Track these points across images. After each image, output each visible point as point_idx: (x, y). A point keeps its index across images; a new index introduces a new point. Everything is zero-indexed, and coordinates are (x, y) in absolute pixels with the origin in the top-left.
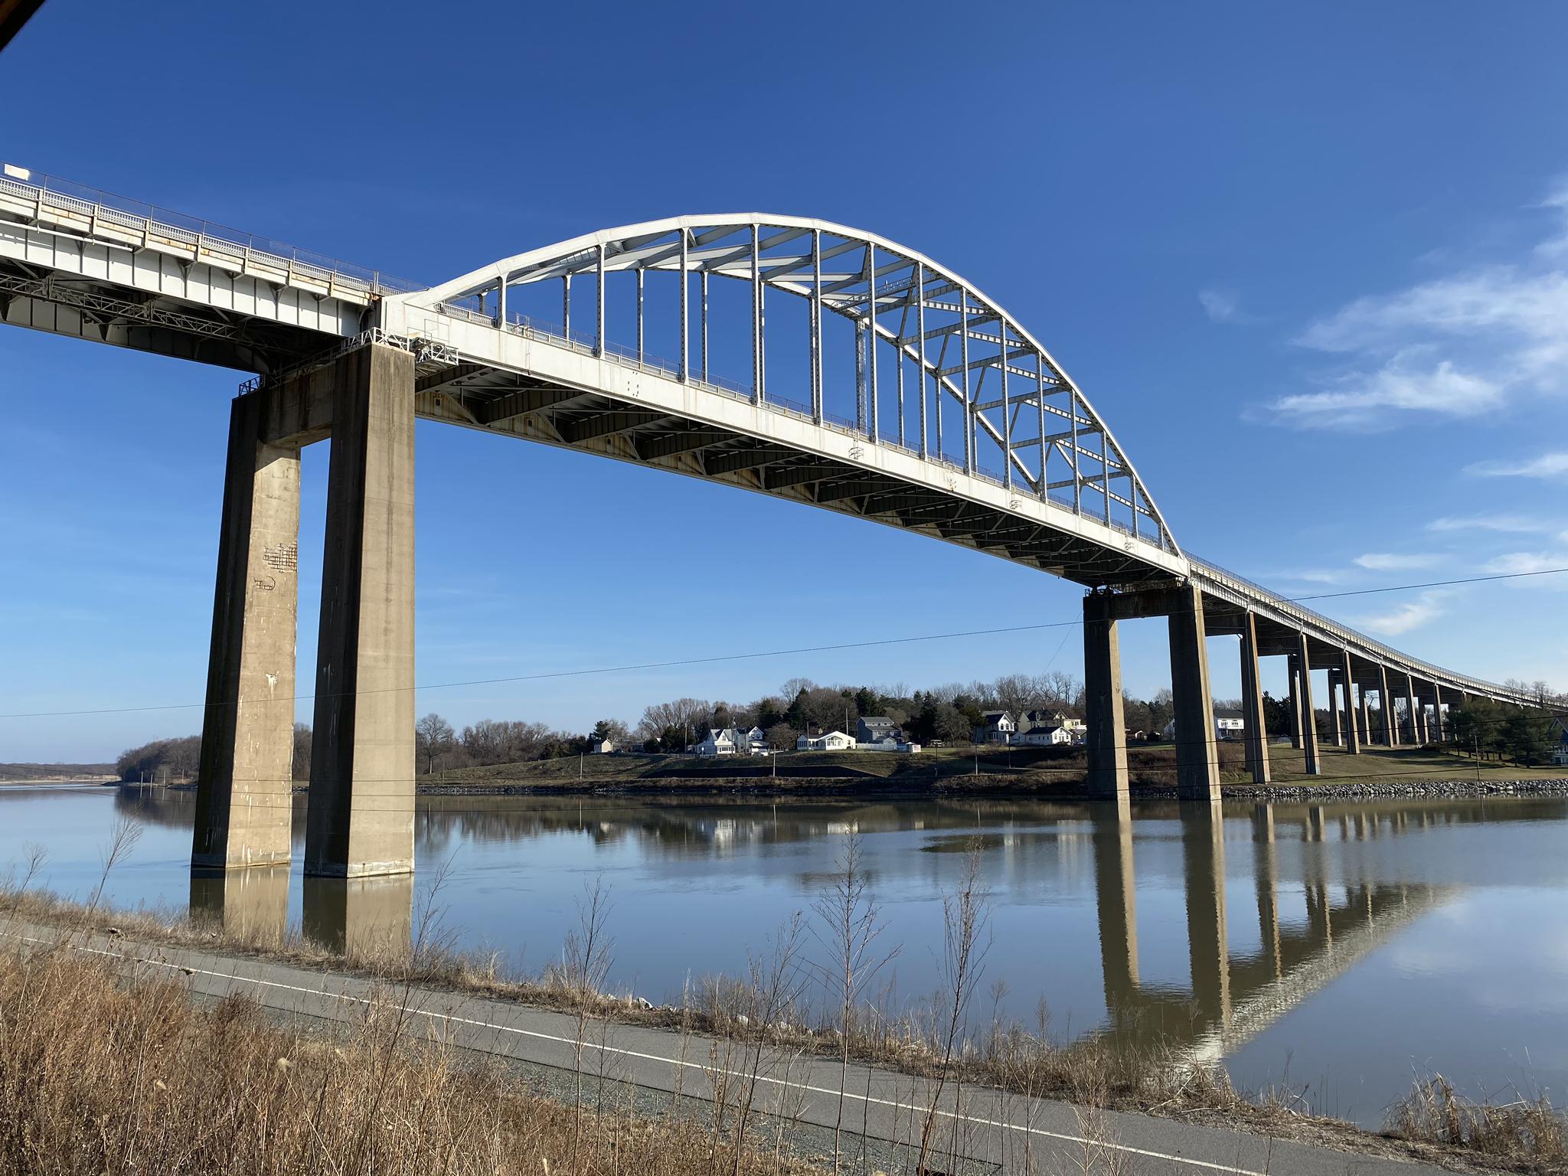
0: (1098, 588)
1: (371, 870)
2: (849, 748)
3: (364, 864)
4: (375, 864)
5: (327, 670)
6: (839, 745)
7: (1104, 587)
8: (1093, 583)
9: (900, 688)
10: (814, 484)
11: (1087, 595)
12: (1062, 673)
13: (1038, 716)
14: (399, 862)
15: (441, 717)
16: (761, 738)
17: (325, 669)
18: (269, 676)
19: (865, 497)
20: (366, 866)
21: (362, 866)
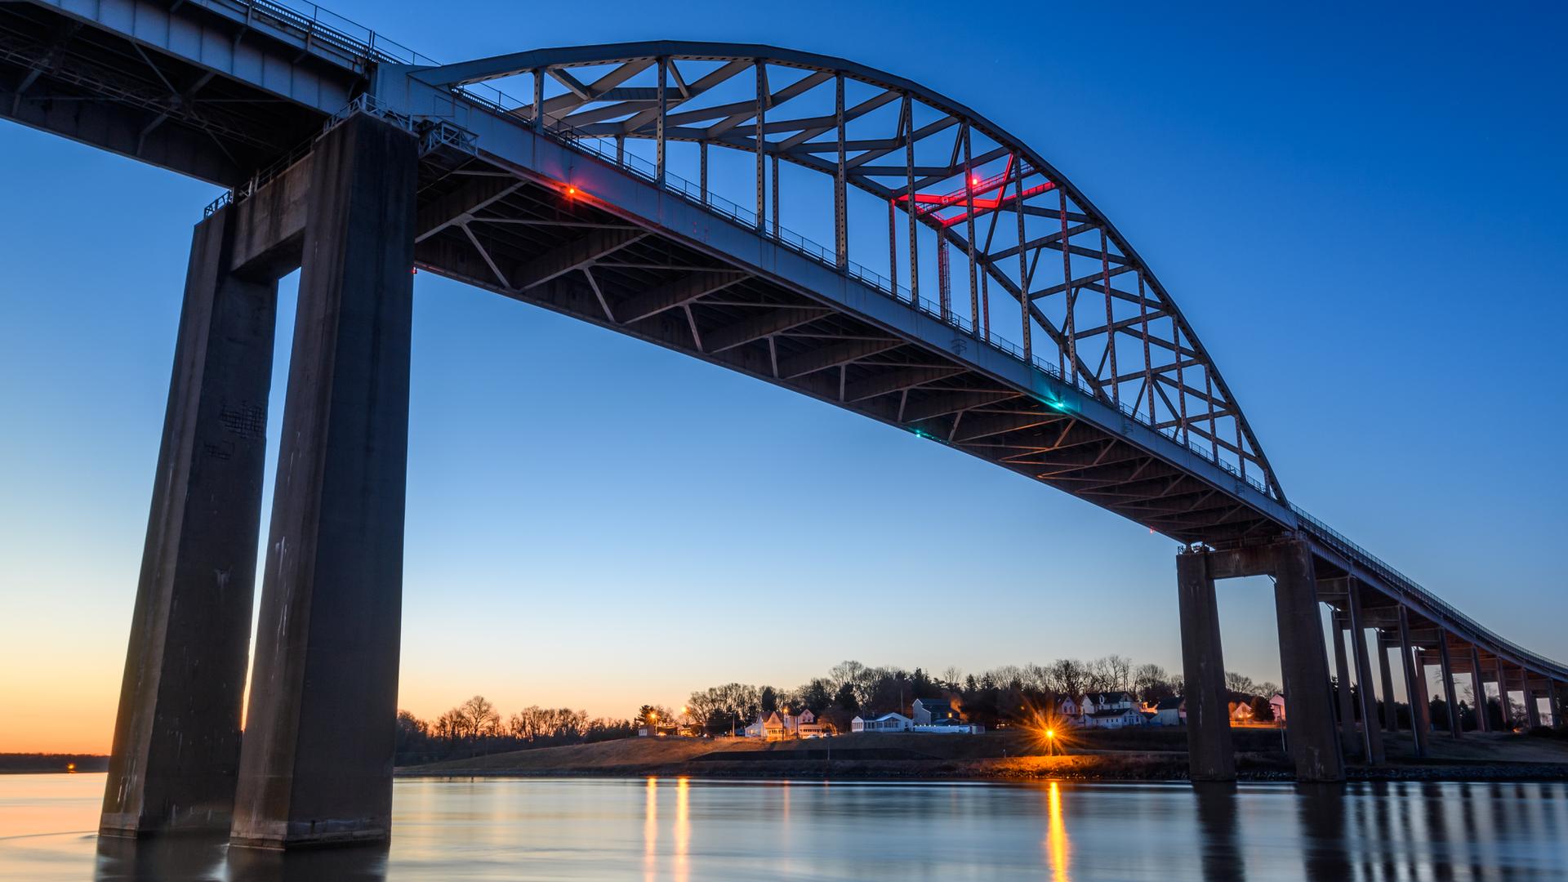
0: (1192, 545)
1: (324, 831)
2: (907, 730)
3: (314, 822)
4: (330, 821)
5: (280, 546)
6: (897, 727)
7: (1200, 544)
8: (1188, 540)
9: (951, 672)
10: (902, 392)
11: (1181, 553)
12: (1119, 658)
13: (1102, 699)
14: (368, 821)
15: (487, 700)
16: (812, 721)
17: (278, 545)
18: (217, 571)
19: (957, 414)
20: (316, 824)
21: (309, 824)
